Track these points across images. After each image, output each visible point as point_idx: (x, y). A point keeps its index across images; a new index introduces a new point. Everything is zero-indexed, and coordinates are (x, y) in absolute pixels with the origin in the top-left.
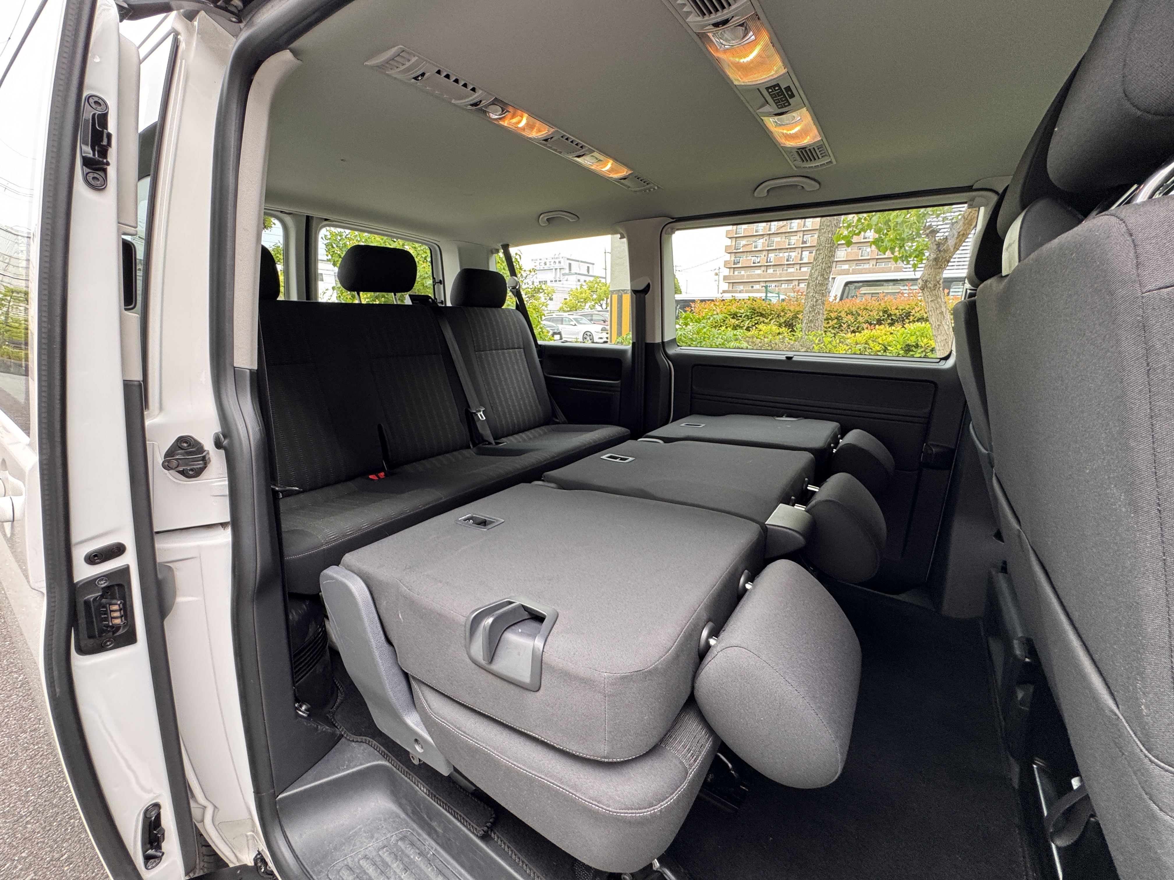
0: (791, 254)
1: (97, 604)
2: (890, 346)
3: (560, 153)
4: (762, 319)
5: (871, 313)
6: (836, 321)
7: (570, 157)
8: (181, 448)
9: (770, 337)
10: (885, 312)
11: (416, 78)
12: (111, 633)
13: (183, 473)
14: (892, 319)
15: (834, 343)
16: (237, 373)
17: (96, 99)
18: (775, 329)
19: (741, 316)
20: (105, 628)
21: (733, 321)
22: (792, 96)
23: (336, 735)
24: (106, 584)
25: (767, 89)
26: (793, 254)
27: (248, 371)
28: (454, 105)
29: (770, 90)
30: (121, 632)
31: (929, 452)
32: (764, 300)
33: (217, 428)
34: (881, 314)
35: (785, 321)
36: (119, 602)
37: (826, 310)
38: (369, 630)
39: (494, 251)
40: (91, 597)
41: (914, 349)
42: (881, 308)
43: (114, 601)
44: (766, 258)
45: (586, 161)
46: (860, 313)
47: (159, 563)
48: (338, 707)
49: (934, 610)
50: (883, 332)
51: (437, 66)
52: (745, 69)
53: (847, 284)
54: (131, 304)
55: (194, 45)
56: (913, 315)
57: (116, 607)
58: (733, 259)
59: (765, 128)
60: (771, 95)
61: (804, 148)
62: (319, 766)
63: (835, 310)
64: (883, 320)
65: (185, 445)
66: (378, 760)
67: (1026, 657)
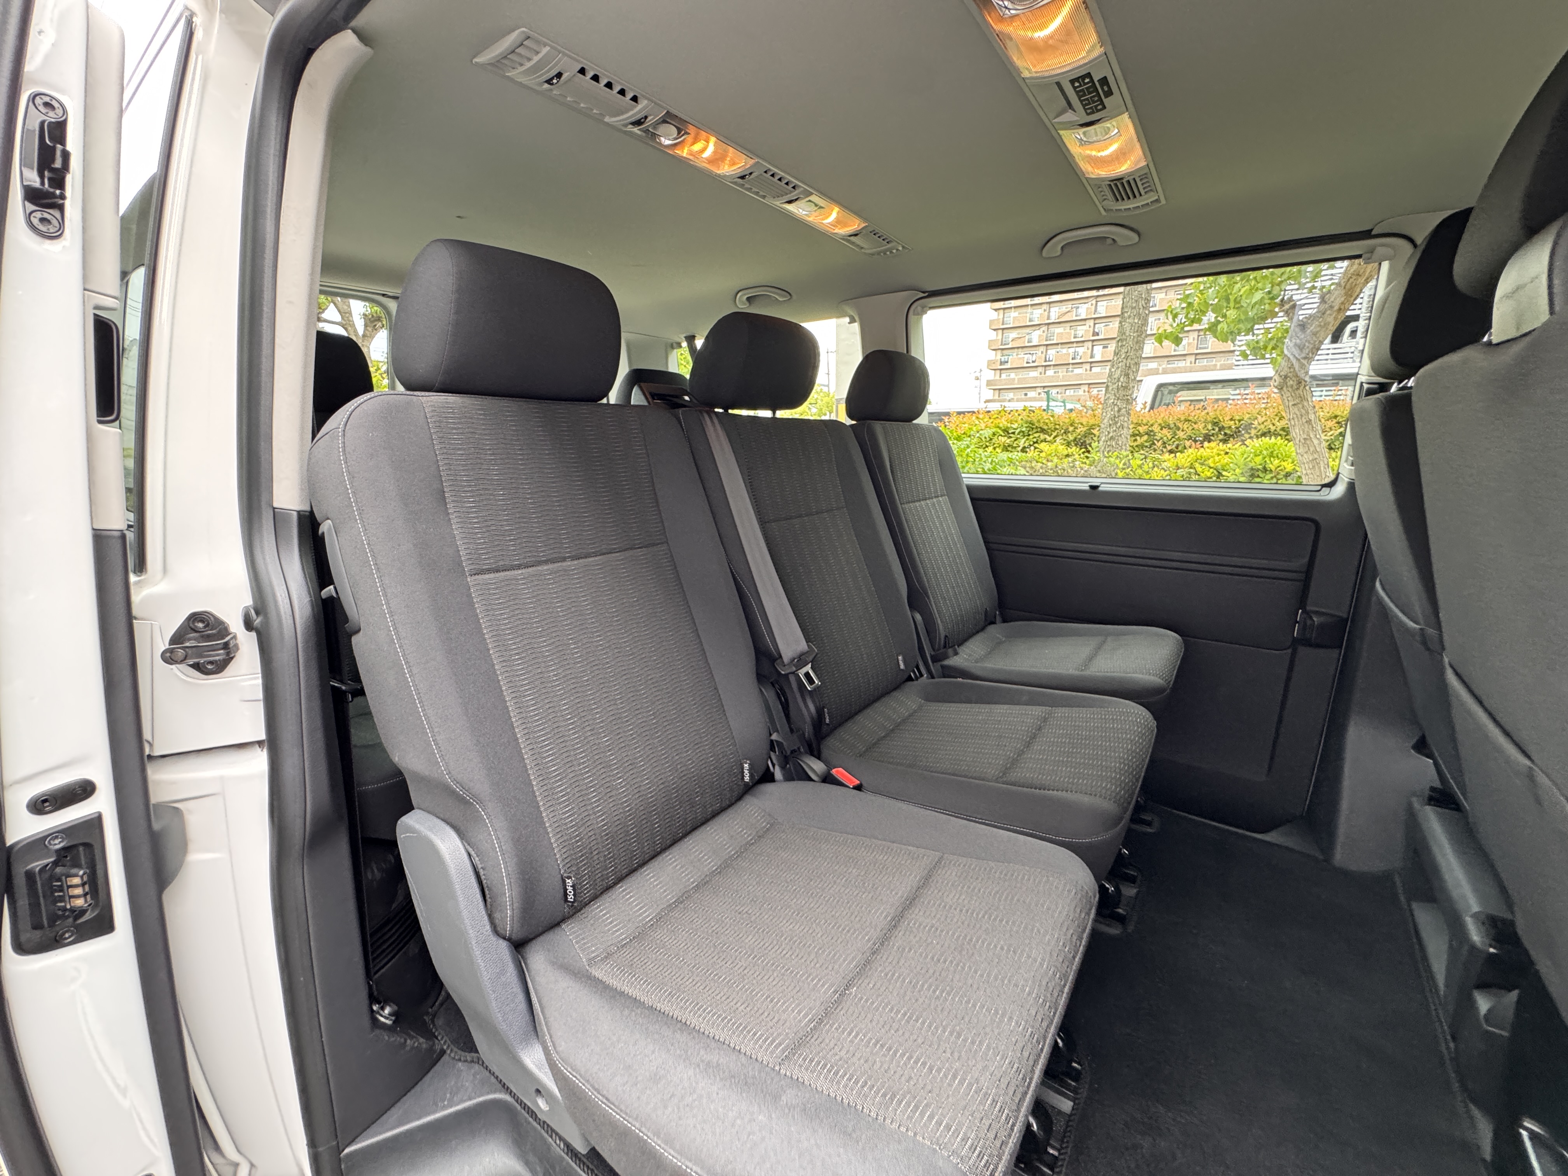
0: (1077, 349)
1: (46, 876)
2: (1224, 470)
3: (764, 197)
4: (1043, 436)
5: (1196, 426)
6: (1146, 437)
7: (778, 203)
8: (195, 630)
9: (1055, 460)
10: (1215, 424)
11: (549, 82)
12: (71, 920)
13: (197, 667)
14: (1225, 434)
15: (1146, 467)
16: (278, 516)
17: (47, 99)
18: (1063, 450)
19: (1013, 433)
20: (60, 913)
21: (1003, 439)
22: (1109, 93)
23: (435, 1051)
24: (62, 845)
25: (1072, 82)
26: (1081, 350)
27: (295, 514)
28: (607, 124)
29: (1077, 84)
30: (87, 917)
31: (1309, 622)
32: (1044, 410)
33: (247, 600)
34: (1210, 427)
35: (1075, 440)
36: (81, 873)
37: (1132, 423)
38: (465, 913)
39: (675, 345)
40: (36, 865)
41: (1261, 475)
42: (1209, 419)
43: (74, 871)
44: (1043, 356)
45: (799, 210)
46: (1180, 425)
47: (154, 805)
48: (441, 1005)
49: (1321, 857)
50: (1215, 451)
51: (577, 61)
52: (1039, 49)
53: (1161, 386)
54: (111, 414)
55: (216, 31)
56: (1255, 428)
57: (76, 881)
58: (999, 357)
59: (1064, 150)
60: (1077, 93)
61: (1120, 179)
62: (408, 1101)
63: (1145, 422)
64: (1213, 435)
65: (201, 625)
66: (495, 1092)
67: (1491, 946)
